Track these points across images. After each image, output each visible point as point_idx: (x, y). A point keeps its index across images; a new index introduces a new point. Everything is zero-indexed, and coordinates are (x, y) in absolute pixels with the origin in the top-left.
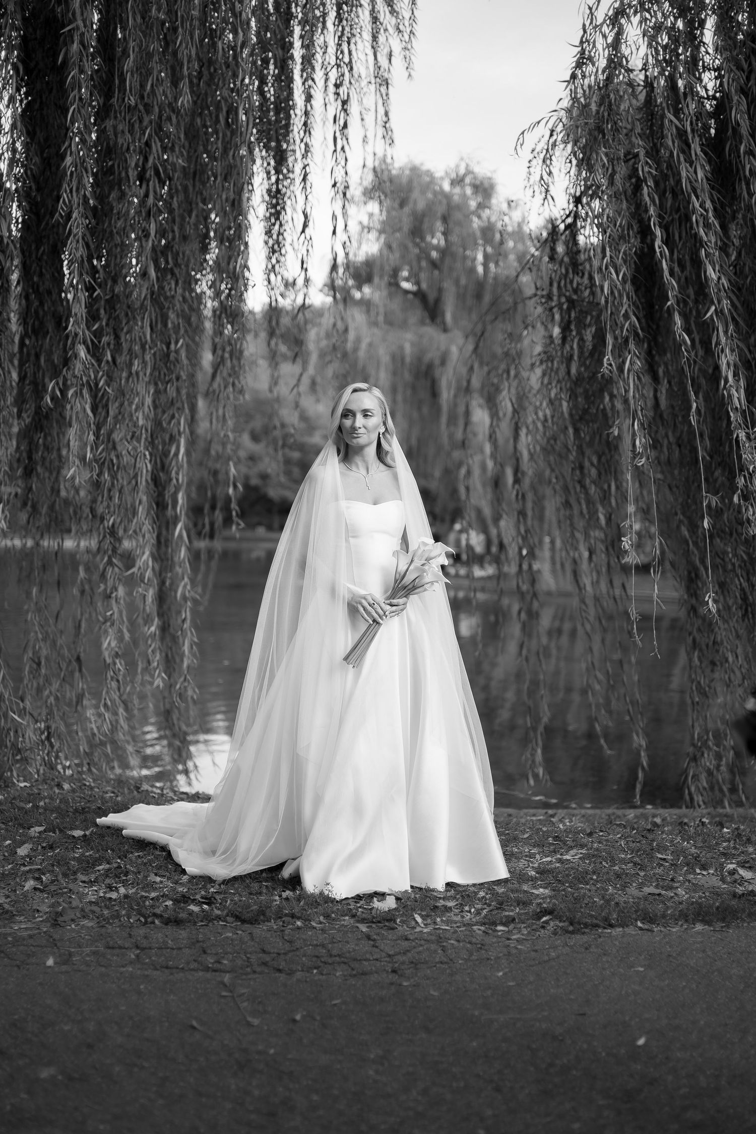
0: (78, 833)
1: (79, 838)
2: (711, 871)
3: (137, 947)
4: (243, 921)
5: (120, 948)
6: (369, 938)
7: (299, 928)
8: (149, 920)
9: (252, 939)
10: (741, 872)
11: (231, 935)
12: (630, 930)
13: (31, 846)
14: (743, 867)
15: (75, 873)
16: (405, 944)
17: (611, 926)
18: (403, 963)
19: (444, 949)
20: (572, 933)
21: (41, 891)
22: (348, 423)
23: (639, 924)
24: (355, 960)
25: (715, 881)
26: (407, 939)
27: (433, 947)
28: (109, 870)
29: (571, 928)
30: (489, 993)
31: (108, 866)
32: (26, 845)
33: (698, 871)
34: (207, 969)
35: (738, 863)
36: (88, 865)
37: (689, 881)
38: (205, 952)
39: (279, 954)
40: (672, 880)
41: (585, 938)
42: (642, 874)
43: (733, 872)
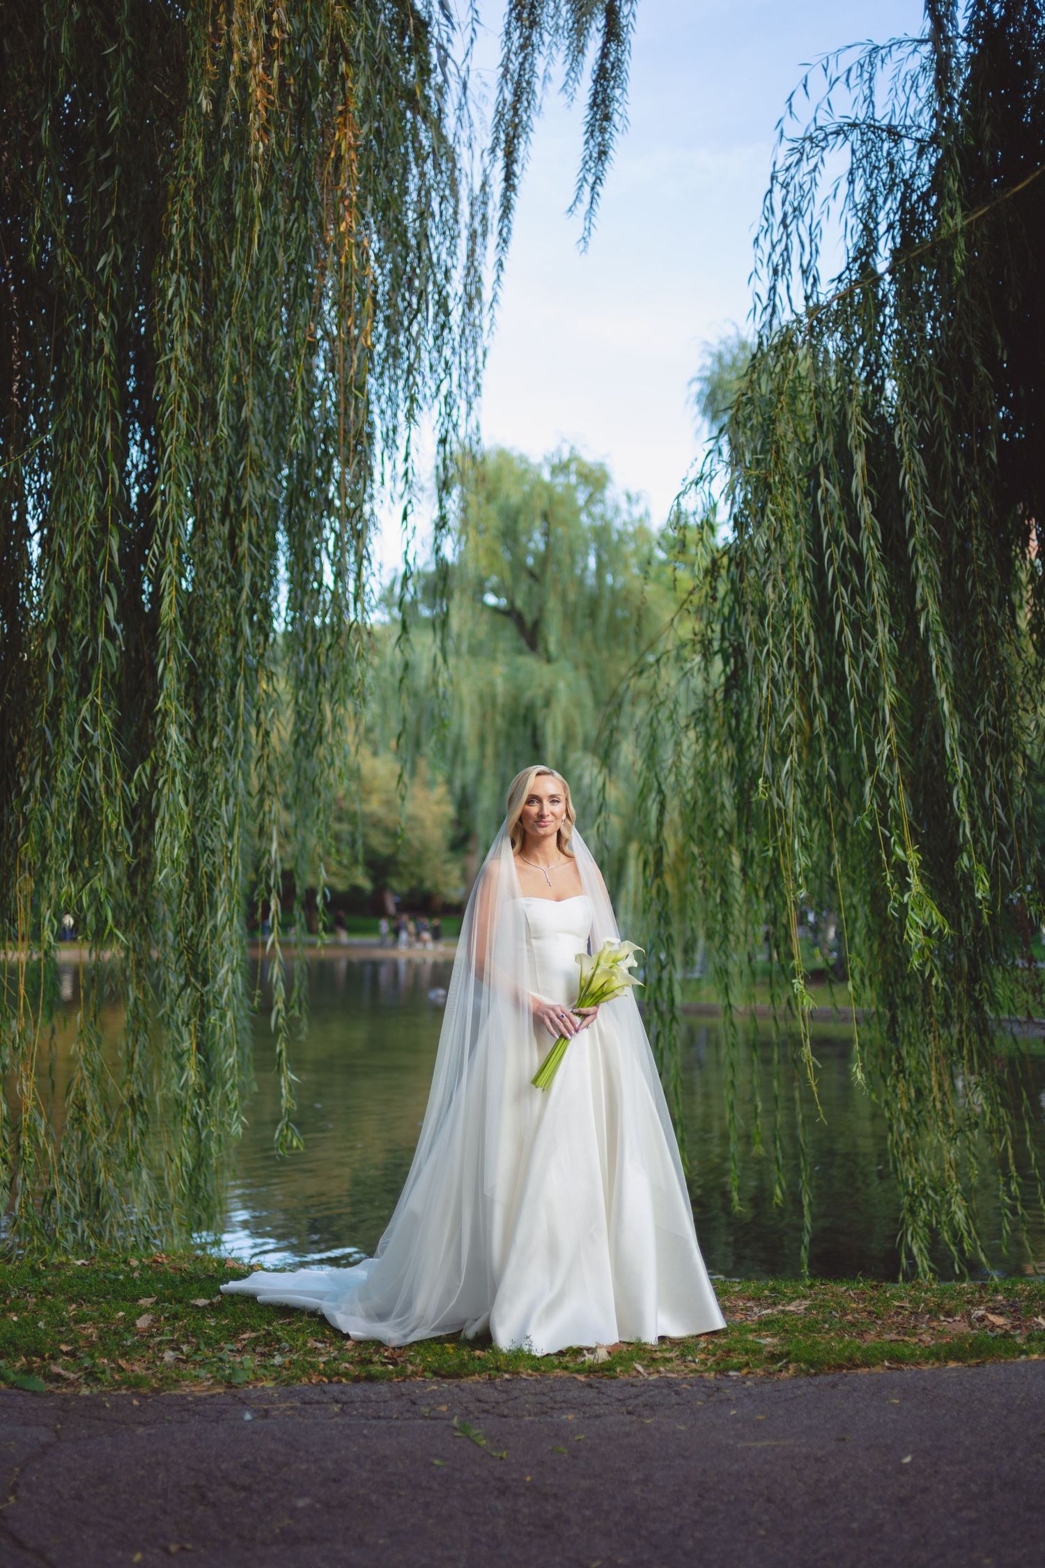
0: (202, 1302)
1: (204, 1307)
2: (958, 1318)
3: (337, 1402)
4: (443, 1377)
5: (318, 1402)
6: (590, 1386)
7: (508, 1380)
8: (335, 1379)
9: (462, 1390)
10: (992, 1317)
11: (435, 1387)
12: (878, 1369)
13: (151, 1317)
14: (993, 1313)
15: (217, 1342)
16: (633, 1390)
17: (857, 1366)
18: (637, 1406)
19: (677, 1393)
20: (816, 1374)
21: (185, 1362)
22: (534, 809)
23: (886, 1363)
24: (584, 1405)
25: (963, 1327)
26: (633, 1386)
27: (665, 1391)
28: (257, 1338)
29: (812, 1371)
30: (739, 1425)
31: (253, 1335)
32: (145, 1316)
33: (942, 1318)
34: (424, 1417)
35: (987, 1309)
36: (233, 1335)
37: (933, 1328)
38: (414, 1403)
39: (498, 1403)
40: (914, 1327)
41: (830, 1378)
42: (879, 1322)
43: (982, 1319)
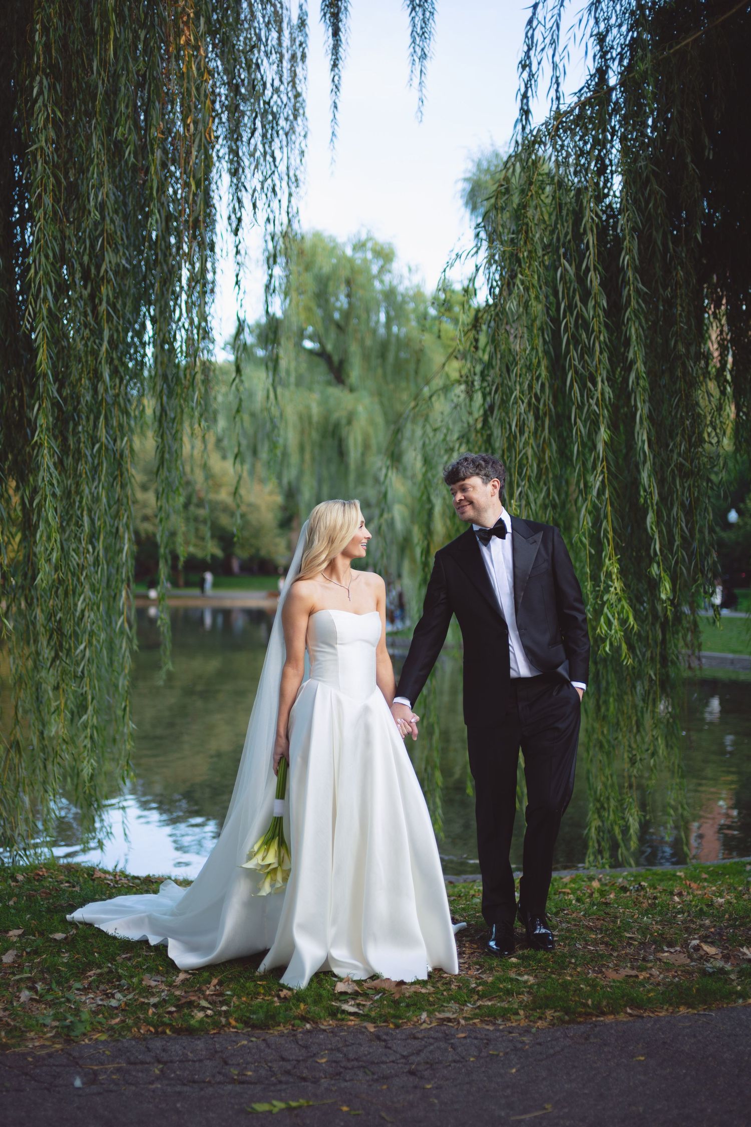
0: (59, 936)
1: (60, 941)
2: (678, 948)
3: (159, 1062)
4: (254, 1027)
5: (142, 1063)
6: (378, 1038)
7: (309, 1031)
8: (160, 1029)
9: (268, 1046)
10: (706, 948)
11: (245, 1042)
12: (622, 1017)
13: (15, 952)
14: (706, 942)
15: (67, 981)
16: (416, 1043)
17: (603, 1014)
18: (418, 1064)
19: (454, 1047)
20: (569, 1022)
21: (38, 1001)
23: (629, 1011)
24: (373, 1063)
25: (683, 959)
26: (415, 1038)
27: (443, 1045)
28: (100, 975)
29: (567, 1018)
30: (509, 1091)
31: (99, 971)
32: (10, 952)
33: (666, 949)
34: (233, 1081)
35: (700, 938)
36: (80, 971)
37: (660, 960)
38: (226, 1063)
39: (298, 1061)
40: (644, 959)
41: (582, 1028)
42: (615, 954)
43: (697, 948)
